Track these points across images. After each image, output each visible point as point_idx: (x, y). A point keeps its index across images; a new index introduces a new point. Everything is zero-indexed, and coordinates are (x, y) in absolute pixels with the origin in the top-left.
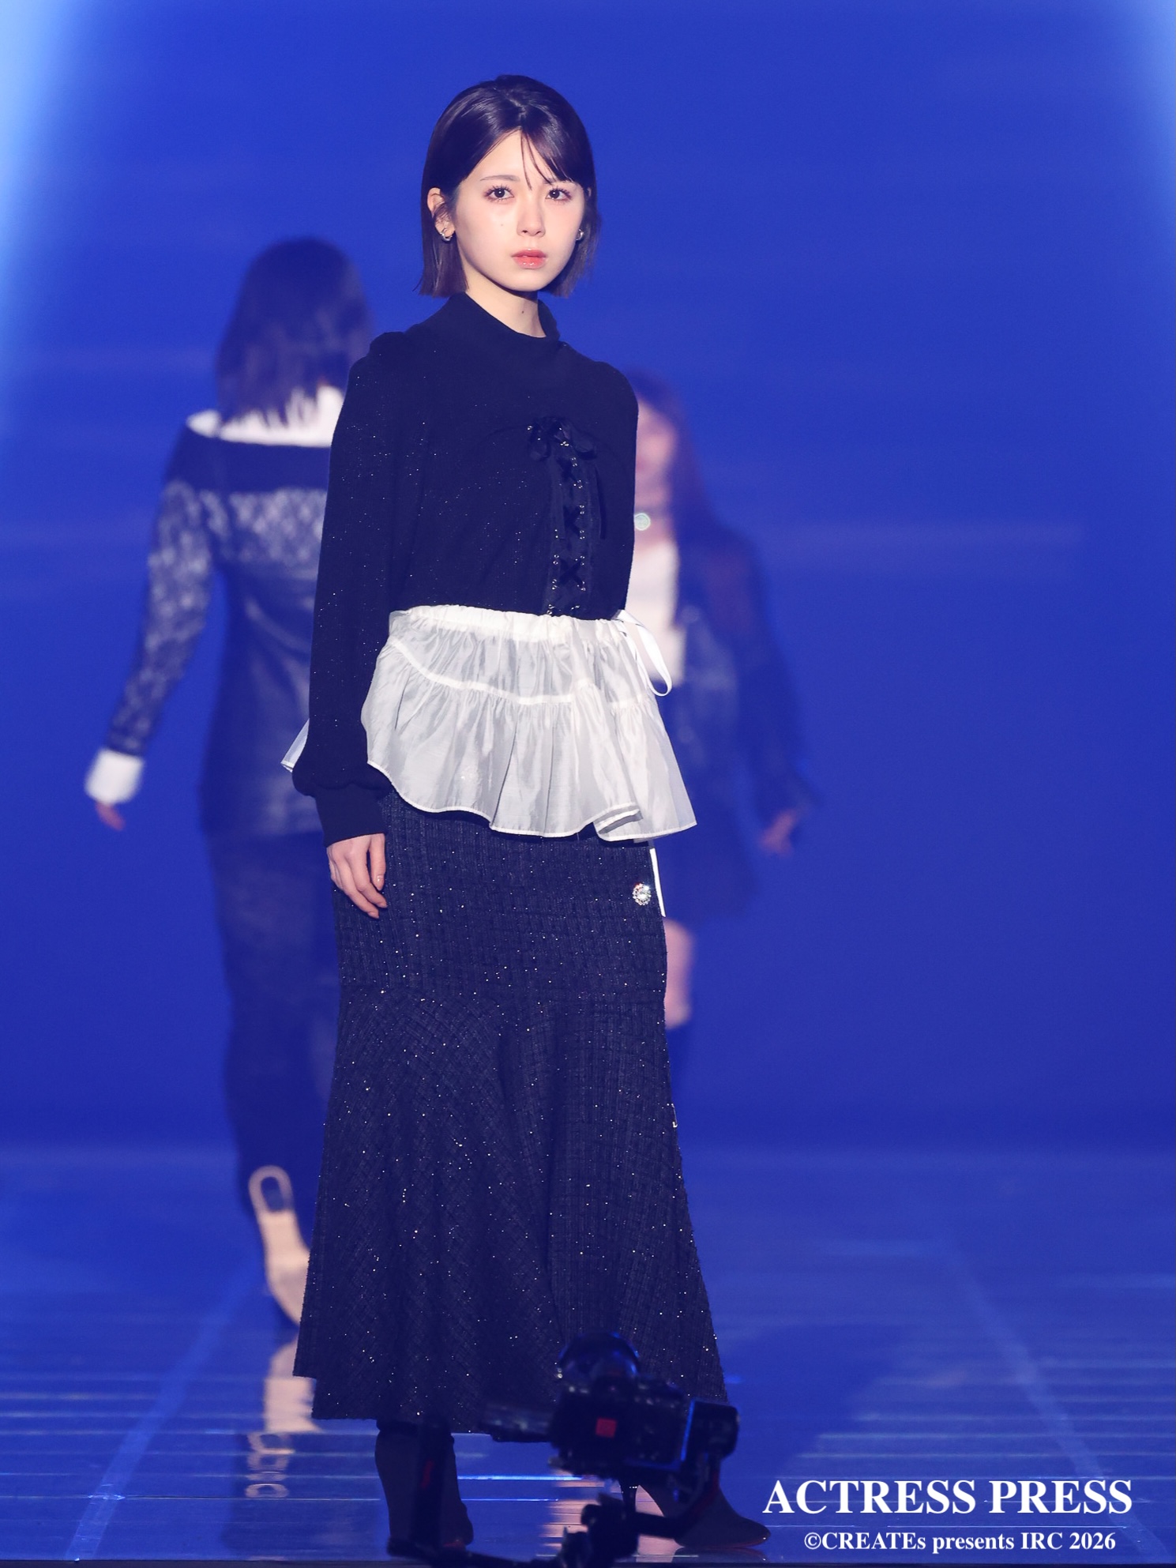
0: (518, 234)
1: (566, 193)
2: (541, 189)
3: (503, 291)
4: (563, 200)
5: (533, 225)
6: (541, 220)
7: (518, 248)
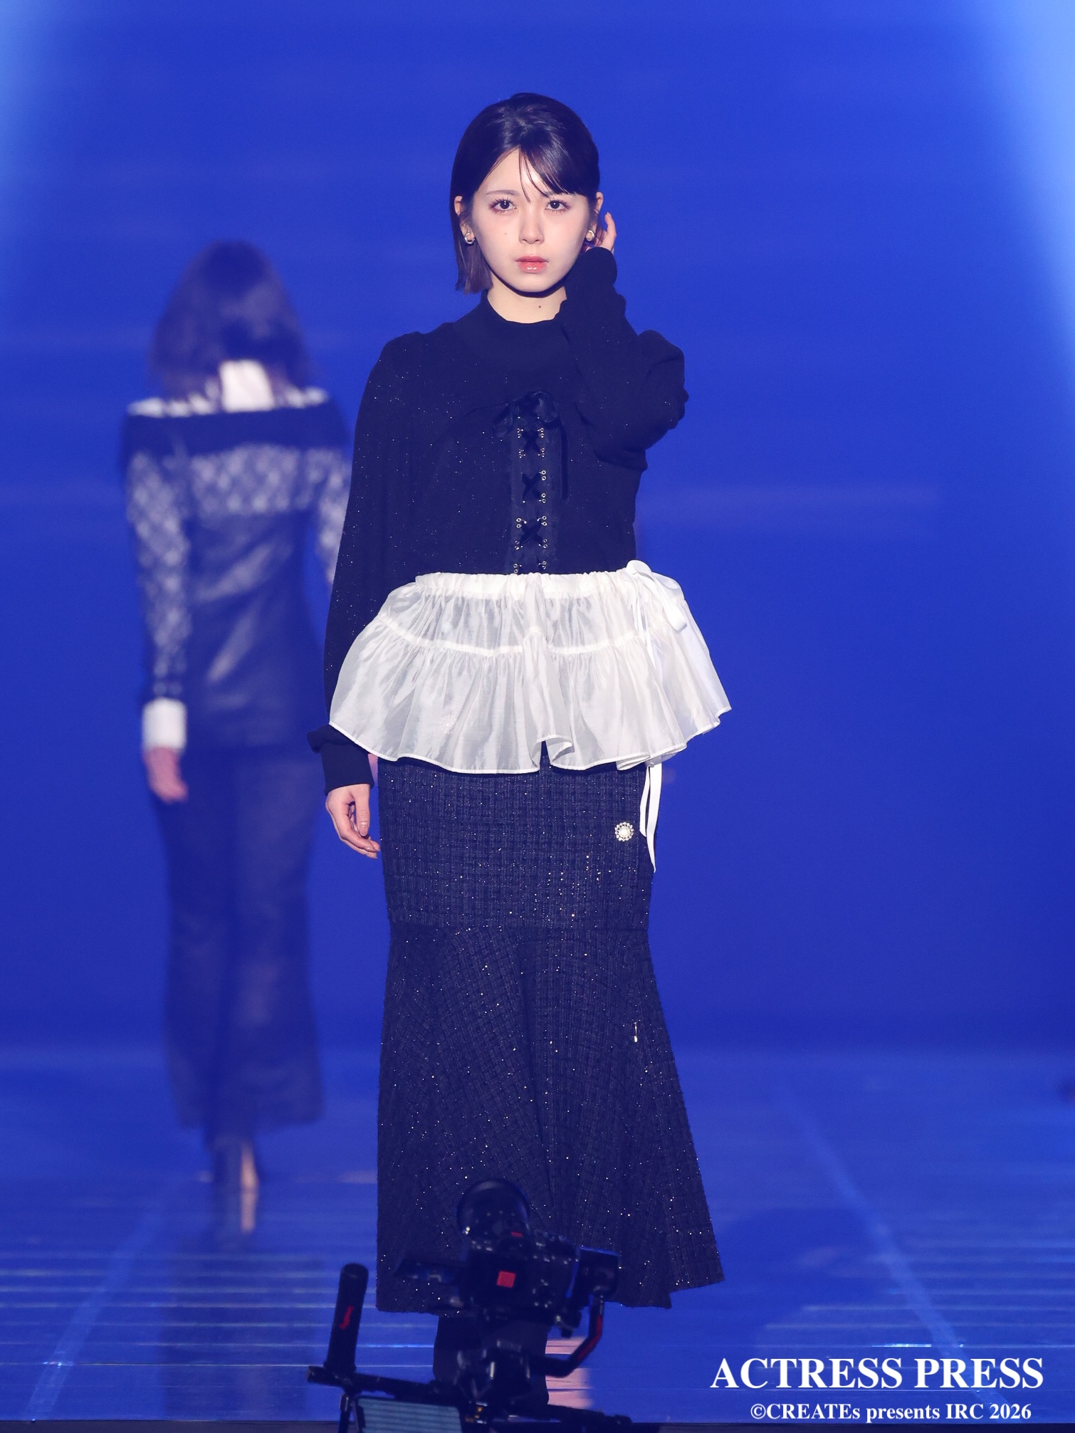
0: (520, 241)
1: (564, 204)
2: (539, 202)
3: (511, 291)
4: (561, 210)
5: (531, 234)
6: (540, 229)
7: (521, 255)
